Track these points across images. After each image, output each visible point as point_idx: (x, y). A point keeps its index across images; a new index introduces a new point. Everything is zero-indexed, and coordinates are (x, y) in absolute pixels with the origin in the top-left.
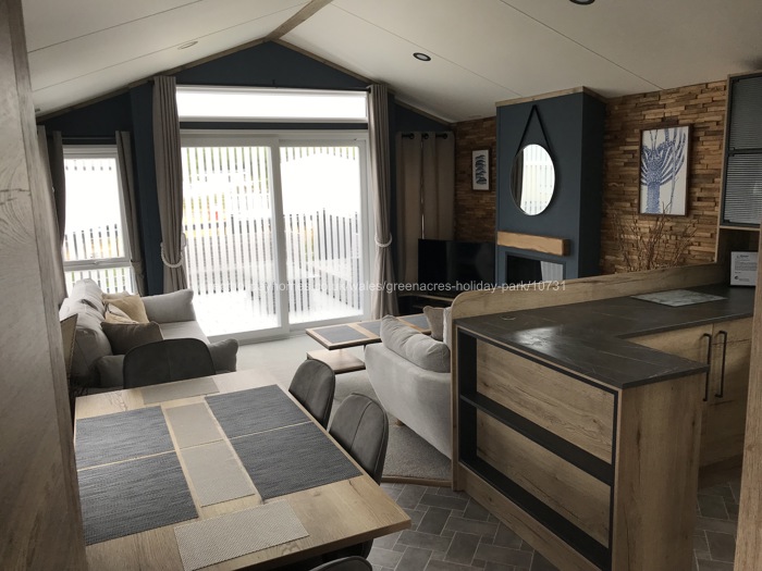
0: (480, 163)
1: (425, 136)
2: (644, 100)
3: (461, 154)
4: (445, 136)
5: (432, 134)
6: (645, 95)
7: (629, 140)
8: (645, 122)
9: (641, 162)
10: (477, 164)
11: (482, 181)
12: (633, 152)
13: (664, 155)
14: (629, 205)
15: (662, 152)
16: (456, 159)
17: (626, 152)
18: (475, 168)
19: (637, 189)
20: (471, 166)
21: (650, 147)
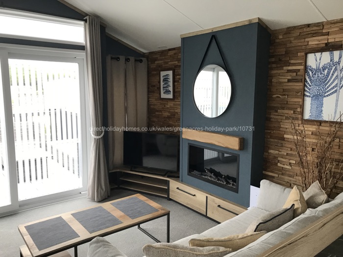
0: (166, 80)
1: (127, 60)
2: (308, 29)
3: (153, 74)
4: (141, 61)
5: (132, 59)
6: (309, 26)
7: (292, 62)
8: (309, 47)
9: (305, 79)
10: (164, 80)
11: (167, 92)
12: (297, 71)
13: (328, 73)
14: (292, 112)
15: (326, 71)
16: (148, 77)
17: (289, 71)
18: (162, 83)
19: (300, 100)
20: (159, 82)
21: (314, 67)
